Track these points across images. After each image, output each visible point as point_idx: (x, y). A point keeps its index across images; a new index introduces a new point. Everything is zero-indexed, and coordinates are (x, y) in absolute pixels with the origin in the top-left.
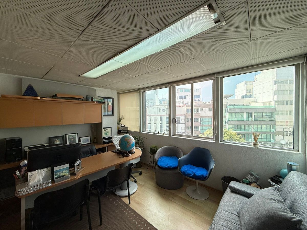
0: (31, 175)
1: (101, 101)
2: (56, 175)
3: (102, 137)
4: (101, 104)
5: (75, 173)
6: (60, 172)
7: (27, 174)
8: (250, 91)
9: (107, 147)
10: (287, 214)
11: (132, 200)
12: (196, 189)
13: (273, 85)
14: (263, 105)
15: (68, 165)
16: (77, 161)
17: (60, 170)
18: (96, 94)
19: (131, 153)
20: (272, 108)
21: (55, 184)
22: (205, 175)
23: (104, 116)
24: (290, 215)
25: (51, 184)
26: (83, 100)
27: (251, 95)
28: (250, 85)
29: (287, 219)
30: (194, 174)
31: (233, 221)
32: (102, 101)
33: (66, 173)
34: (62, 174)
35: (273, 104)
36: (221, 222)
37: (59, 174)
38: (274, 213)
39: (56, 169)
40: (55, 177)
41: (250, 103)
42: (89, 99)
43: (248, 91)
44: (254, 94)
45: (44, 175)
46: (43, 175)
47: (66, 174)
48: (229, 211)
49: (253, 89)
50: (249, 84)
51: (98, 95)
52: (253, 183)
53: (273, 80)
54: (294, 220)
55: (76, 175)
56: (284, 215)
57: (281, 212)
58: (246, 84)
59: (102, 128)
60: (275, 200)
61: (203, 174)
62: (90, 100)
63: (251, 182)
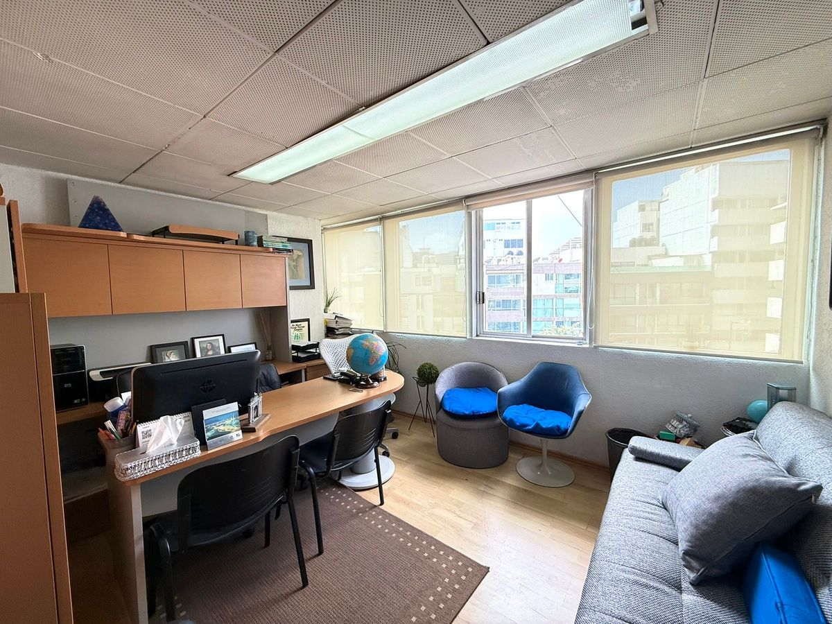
0: (145, 430)
1: (283, 246)
2: (208, 431)
3: (290, 346)
4: (285, 256)
5: (251, 426)
6: (218, 423)
7: (134, 427)
8: (651, 227)
9: (306, 370)
10: (785, 479)
11: (387, 495)
12: (541, 464)
13: (710, 210)
14: (682, 265)
15: (234, 406)
16: (254, 396)
17: (217, 419)
18: (267, 229)
19: (378, 380)
20: (706, 270)
21: (209, 452)
22: (563, 426)
23: (292, 288)
24: (793, 481)
25: (199, 453)
26: (237, 244)
27: (653, 239)
28: (652, 210)
29: (788, 488)
30: (537, 425)
31: (653, 516)
32: (286, 246)
33: (231, 425)
34: (222, 428)
35: (708, 260)
36: (625, 521)
37: (216, 428)
38: (757, 480)
39: (208, 414)
40: (208, 435)
41: (650, 258)
42: (252, 242)
43: (646, 227)
44: (660, 235)
45: (180, 428)
46: (178, 431)
47: (231, 427)
48: (637, 498)
49: (659, 220)
50: (648, 208)
51: (271, 232)
52: (683, 438)
53: (711, 197)
54: (803, 487)
55: (255, 431)
56: (781, 482)
57: (773, 476)
58: (642, 208)
59: (289, 322)
60: (753, 456)
61: (559, 424)
62: (255, 243)
63: (679, 438)
